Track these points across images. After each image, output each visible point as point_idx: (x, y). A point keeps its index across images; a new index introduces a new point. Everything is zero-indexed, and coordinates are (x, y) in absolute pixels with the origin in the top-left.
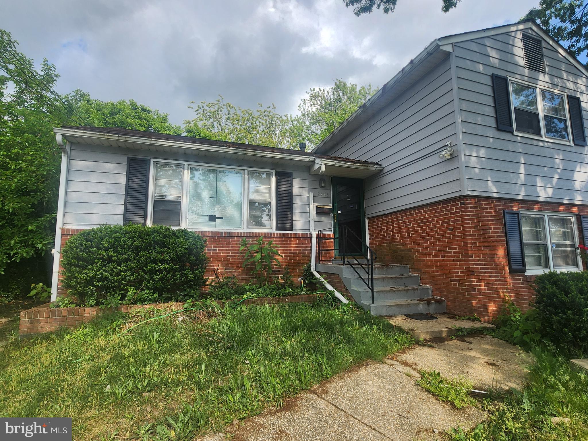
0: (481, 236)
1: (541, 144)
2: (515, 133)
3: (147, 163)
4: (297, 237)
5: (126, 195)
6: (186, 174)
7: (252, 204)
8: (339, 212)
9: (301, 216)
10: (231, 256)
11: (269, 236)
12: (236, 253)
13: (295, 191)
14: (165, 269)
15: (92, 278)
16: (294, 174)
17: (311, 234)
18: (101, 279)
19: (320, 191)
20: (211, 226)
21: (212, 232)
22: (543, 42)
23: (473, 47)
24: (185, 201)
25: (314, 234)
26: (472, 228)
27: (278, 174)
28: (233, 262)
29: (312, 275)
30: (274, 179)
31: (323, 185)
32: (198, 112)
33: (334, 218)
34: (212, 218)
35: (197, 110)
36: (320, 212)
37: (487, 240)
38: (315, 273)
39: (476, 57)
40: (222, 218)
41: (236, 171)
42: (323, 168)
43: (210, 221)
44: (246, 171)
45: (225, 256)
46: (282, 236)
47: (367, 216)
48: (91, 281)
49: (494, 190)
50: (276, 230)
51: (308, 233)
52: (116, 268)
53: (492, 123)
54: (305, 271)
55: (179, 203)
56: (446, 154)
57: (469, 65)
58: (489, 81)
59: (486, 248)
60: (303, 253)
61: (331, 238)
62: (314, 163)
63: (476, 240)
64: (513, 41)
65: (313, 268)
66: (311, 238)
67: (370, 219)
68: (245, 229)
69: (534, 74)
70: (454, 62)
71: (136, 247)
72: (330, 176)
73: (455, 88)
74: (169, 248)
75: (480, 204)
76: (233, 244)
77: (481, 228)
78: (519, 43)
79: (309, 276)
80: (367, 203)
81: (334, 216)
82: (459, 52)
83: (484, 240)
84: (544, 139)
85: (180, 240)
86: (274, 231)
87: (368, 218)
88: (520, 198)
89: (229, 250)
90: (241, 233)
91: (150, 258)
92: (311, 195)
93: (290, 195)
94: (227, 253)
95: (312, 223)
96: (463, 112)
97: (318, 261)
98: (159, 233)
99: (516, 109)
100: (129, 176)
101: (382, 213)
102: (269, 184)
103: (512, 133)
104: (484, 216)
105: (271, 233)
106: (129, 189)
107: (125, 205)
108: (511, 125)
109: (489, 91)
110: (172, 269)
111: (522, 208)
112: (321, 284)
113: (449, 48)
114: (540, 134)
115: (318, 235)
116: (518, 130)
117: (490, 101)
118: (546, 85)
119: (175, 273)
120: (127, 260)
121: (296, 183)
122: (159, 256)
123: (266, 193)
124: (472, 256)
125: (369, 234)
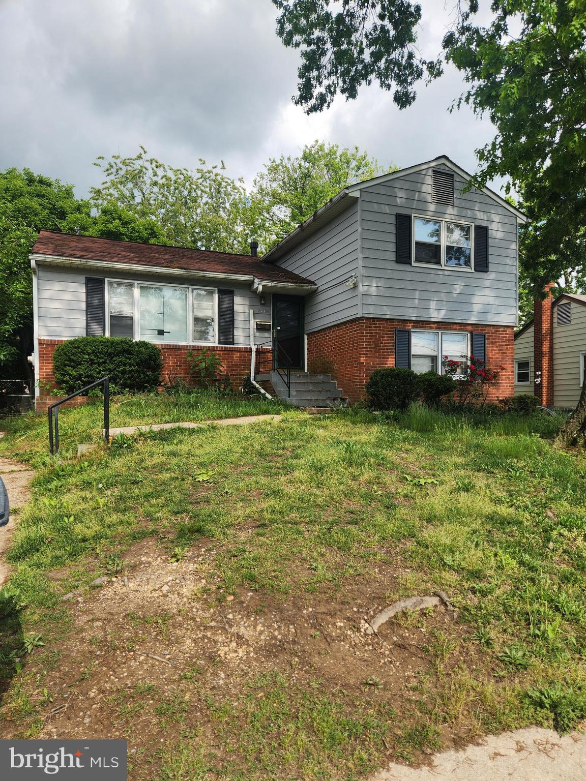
0: (373, 348)
1: (441, 273)
2: (413, 264)
3: (102, 282)
4: (238, 350)
5: (87, 311)
6: (137, 291)
7: (197, 320)
8: (279, 328)
9: (243, 332)
10: (180, 366)
11: (213, 349)
12: (183, 363)
13: (236, 308)
14: (132, 371)
15: (81, 375)
16: (236, 292)
17: (251, 348)
18: (87, 376)
19: (261, 308)
20: (160, 339)
21: (162, 345)
22: (455, 175)
23: (382, 190)
24: (137, 317)
25: (254, 348)
26: (365, 342)
27: (220, 292)
28: (181, 371)
29: (252, 384)
30: (216, 296)
31: (263, 302)
32: (110, 172)
33: (273, 334)
34: (161, 332)
35: (108, 170)
36: (261, 328)
37: (378, 352)
38: (254, 383)
39: (383, 199)
40: (169, 332)
41: (182, 289)
42: (260, 288)
43: (158, 334)
44: (190, 289)
45: (174, 366)
46: (224, 350)
47: (306, 333)
48: (79, 377)
49: (388, 313)
50: (219, 344)
51: (249, 347)
52: (97, 368)
53: (393, 257)
54: (245, 380)
55: (132, 318)
56: (350, 284)
57: (375, 207)
58: (393, 220)
59: (376, 358)
60: (244, 365)
61: (269, 352)
62: (253, 282)
63: (368, 351)
64: (424, 179)
65: (252, 378)
66: (251, 352)
67: (308, 335)
68: (190, 342)
69: (442, 208)
70: (359, 207)
71: (110, 354)
72: (270, 293)
73: (360, 229)
74: (133, 355)
75: (374, 324)
76: (180, 355)
77: (373, 342)
78: (429, 180)
79: (249, 385)
80: (307, 320)
81: (273, 331)
82: (367, 197)
83: (375, 351)
84: (444, 268)
85: (143, 349)
86: (216, 344)
87: (307, 334)
88: (414, 319)
89: (177, 361)
90: (187, 346)
91: (121, 362)
92: (252, 311)
93: (231, 311)
94: (176, 363)
95: (252, 337)
96: (365, 250)
97: (257, 371)
98: (126, 343)
99: (417, 243)
100: (88, 294)
101: (316, 330)
102: (212, 301)
103: (411, 264)
104: (377, 333)
105: (214, 347)
106: (89, 305)
107: (87, 319)
108: (410, 258)
109: (393, 229)
110: (137, 371)
111: (413, 327)
112: (257, 389)
113: (357, 194)
114: (439, 263)
115: (257, 349)
116: (417, 260)
117: (393, 238)
118: (453, 217)
119: (139, 374)
120: (104, 363)
121: (238, 300)
122: (128, 360)
123: (209, 309)
124: (363, 363)
125: (308, 349)
